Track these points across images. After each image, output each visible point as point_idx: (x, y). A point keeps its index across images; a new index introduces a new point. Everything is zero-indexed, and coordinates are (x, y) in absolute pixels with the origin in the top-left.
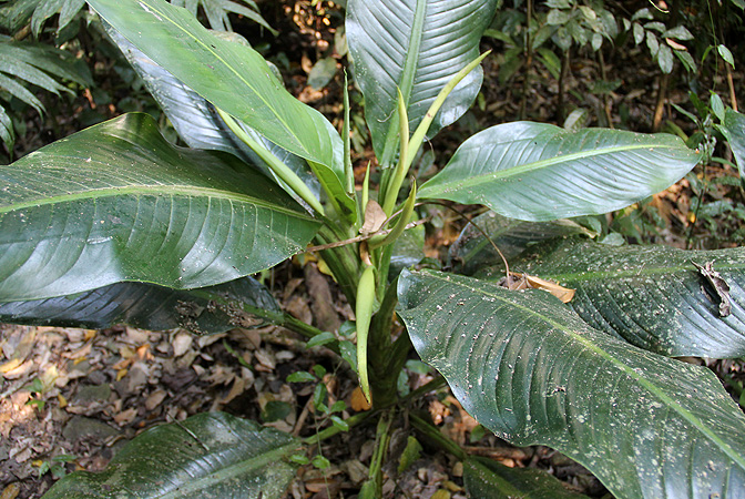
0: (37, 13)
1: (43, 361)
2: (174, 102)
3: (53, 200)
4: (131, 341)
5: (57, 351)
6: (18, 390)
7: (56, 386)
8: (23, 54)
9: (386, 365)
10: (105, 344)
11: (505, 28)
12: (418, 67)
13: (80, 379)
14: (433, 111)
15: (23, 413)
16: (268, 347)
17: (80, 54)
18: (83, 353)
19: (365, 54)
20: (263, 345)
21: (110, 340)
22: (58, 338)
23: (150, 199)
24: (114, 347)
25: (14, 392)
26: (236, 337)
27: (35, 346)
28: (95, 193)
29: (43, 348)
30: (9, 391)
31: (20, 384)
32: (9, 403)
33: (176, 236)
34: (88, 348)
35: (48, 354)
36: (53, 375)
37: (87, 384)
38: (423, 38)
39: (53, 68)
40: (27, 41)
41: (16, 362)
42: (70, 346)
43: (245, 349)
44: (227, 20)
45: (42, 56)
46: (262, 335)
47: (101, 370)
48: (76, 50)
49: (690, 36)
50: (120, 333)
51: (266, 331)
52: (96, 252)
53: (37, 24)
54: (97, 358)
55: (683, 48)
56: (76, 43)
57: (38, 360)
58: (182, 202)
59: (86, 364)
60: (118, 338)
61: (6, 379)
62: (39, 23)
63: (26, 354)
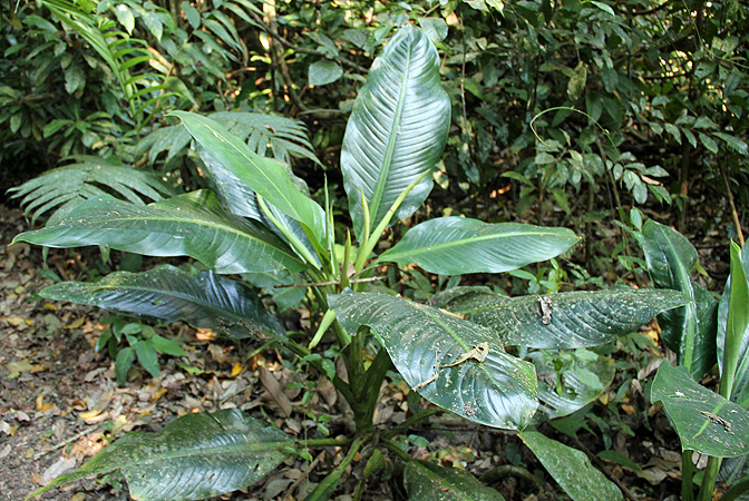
0: (154, 147)
1: (115, 414)
2: (233, 197)
3: (160, 219)
4: (188, 406)
5: (128, 407)
6: (94, 431)
7: (123, 431)
8: (141, 175)
9: (361, 389)
10: (166, 406)
11: (526, 172)
12: (387, 180)
13: (143, 426)
14: (394, 208)
15: (95, 448)
16: (297, 417)
17: (180, 181)
18: (148, 410)
19: (352, 171)
20: (293, 415)
21: (171, 403)
22: (130, 398)
23: (206, 227)
24: (174, 409)
25: (91, 432)
26: (272, 407)
27: (111, 403)
28: (179, 219)
29: (118, 403)
30: (87, 431)
31: (95, 427)
32: (85, 439)
33: (216, 246)
34: (153, 407)
35: (121, 408)
36: (122, 422)
37: (148, 431)
38: (392, 162)
39: (159, 186)
40: (144, 167)
41: (95, 412)
42: (139, 404)
43: (278, 417)
44: (288, 156)
45: (153, 177)
46: (293, 406)
47: (160, 422)
48: (177, 178)
49: (666, 174)
50: (180, 399)
51: (297, 404)
52: (176, 242)
53: (153, 155)
54: (159, 414)
55: (657, 183)
56: (178, 173)
57: (112, 413)
58: (223, 232)
59: (149, 418)
60: (178, 402)
61: (86, 424)
62: (155, 155)
63: (104, 407)
